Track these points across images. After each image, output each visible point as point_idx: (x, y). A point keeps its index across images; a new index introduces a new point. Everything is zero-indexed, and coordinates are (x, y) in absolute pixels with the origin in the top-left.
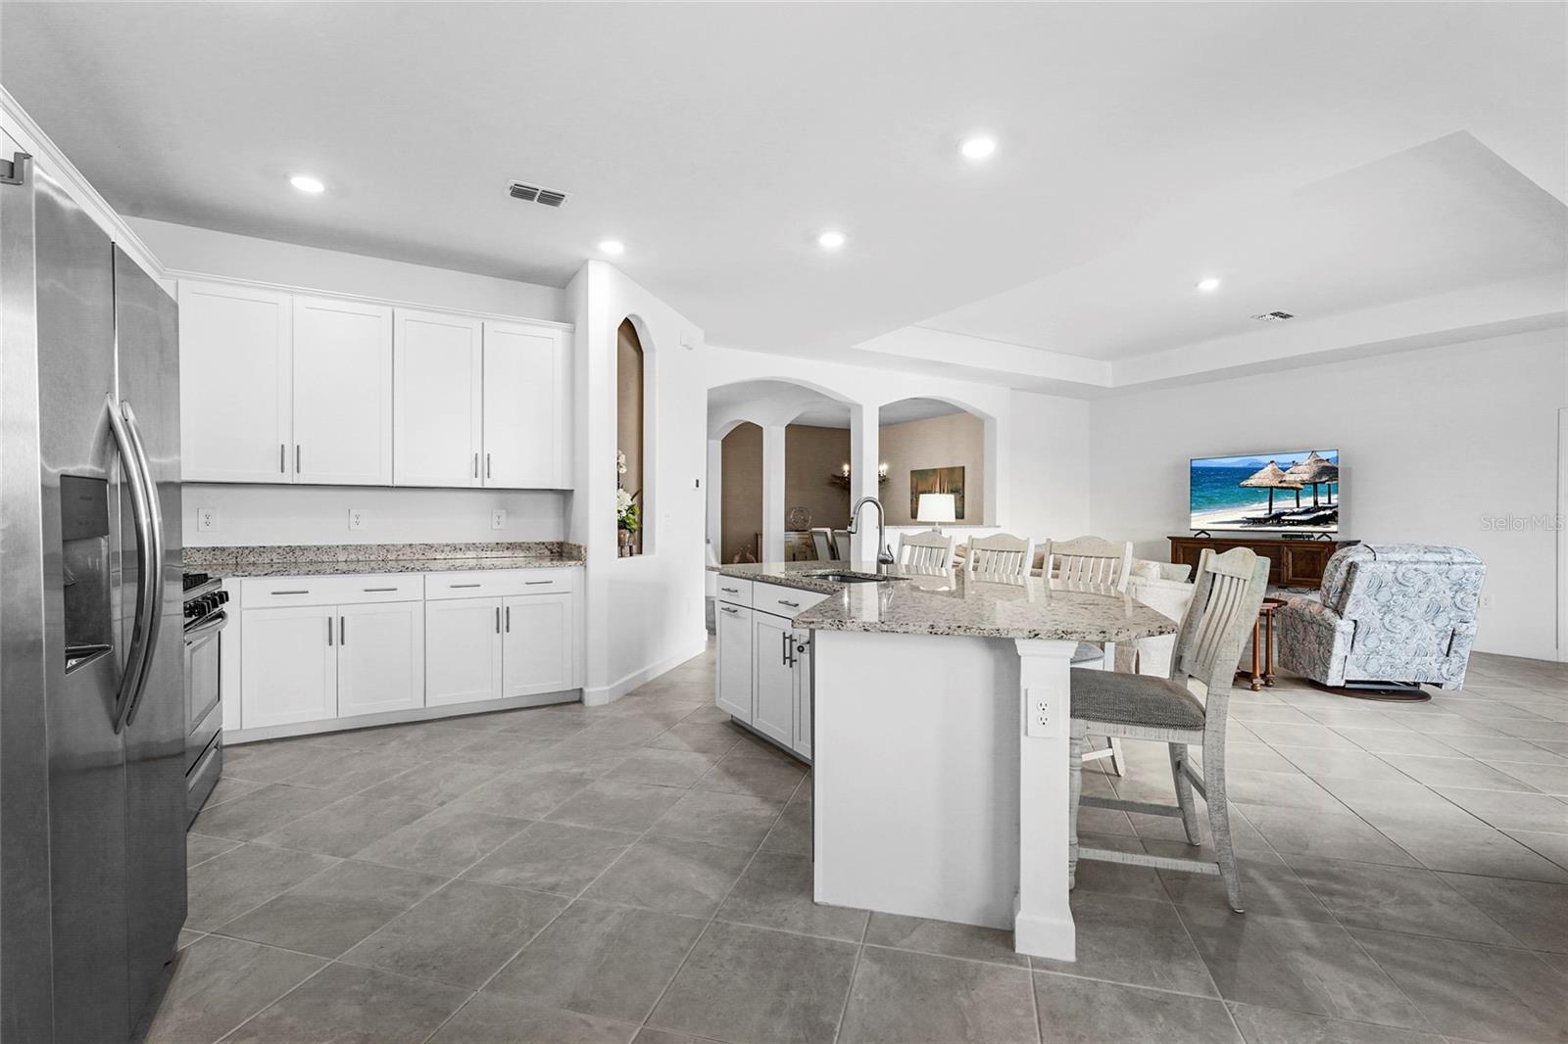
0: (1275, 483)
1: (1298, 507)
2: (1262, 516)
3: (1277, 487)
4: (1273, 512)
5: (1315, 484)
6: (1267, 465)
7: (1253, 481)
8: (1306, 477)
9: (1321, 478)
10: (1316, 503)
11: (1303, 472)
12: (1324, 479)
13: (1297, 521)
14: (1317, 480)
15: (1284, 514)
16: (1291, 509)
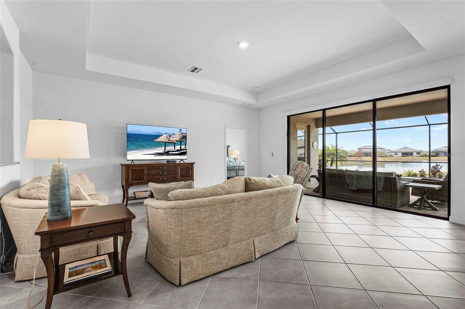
0: (167, 141)
1: (175, 149)
2: (162, 152)
3: (167, 142)
4: (166, 151)
5: (181, 142)
6: (164, 134)
7: (159, 140)
8: (178, 139)
9: (183, 139)
10: (181, 148)
11: (177, 138)
12: (184, 140)
13: (174, 154)
14: (181, 140)
15: (170, 151)
16: (172, 150)
